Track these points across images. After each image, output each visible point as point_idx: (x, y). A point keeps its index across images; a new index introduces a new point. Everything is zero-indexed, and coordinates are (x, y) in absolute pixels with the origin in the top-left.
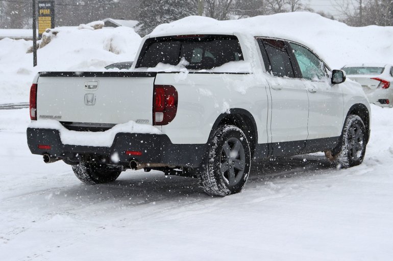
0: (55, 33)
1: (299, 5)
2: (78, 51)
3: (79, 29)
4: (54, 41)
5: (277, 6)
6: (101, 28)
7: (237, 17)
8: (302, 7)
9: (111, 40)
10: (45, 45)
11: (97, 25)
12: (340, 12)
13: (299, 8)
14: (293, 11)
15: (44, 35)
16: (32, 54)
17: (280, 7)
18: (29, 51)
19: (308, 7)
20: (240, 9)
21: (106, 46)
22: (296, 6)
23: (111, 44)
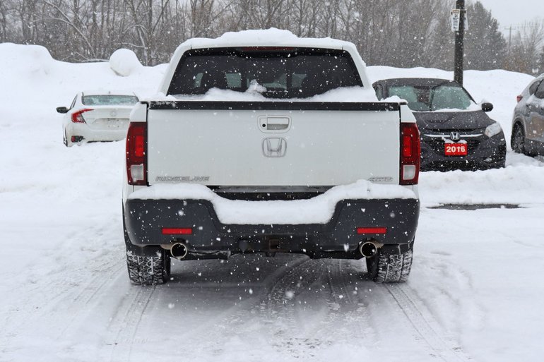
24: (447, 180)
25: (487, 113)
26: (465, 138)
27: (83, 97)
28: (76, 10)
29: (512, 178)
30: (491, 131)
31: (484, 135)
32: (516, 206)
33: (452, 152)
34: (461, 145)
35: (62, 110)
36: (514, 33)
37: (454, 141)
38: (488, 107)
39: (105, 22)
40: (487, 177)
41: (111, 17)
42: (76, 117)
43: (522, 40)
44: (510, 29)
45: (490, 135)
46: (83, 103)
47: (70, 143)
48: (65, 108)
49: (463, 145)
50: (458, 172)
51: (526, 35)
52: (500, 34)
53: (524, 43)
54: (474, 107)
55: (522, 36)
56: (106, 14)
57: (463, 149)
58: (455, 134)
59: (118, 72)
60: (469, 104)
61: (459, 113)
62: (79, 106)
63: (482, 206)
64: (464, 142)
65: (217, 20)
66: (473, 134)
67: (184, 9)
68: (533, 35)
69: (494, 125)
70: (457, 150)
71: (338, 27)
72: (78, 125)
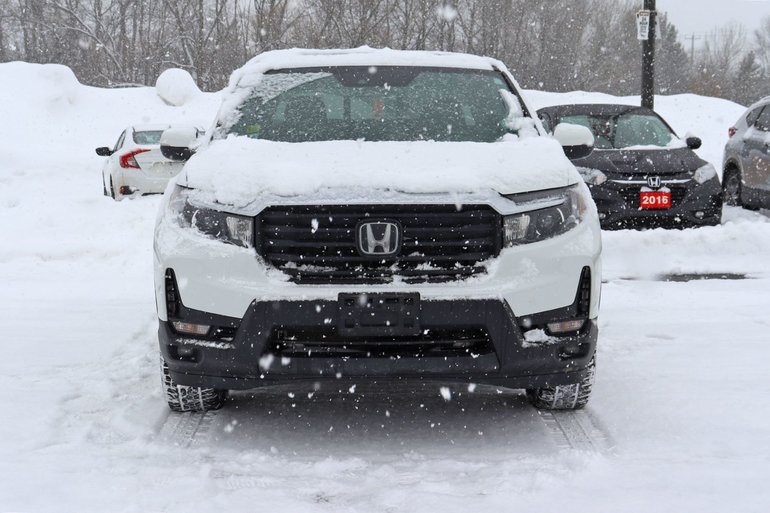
24: (646, 242)
25: (694, 150)
26: (668, 186)
27: (135, 134)
28: (98, 17)
29: (734, 239)
30: (702, 176)
31: (693, 181)
32: (741, 277)
33: (650, 204)
34: (661, 194)
35: (103, 151)
36: (699, 44)
37: (653, 188)
38: (694, 143)
39: (138, 33)
40: (701, 238)
41: (145, 26)
42: (127, 161)
43: (712, 54)
44: (693, 38)
45: (701, 181)
46: (136, 142)
47: (119, 195)
48: (107, 149)
49: (666, 194)
50: (660, 230)
51: (717, 46)
52: (679, 45)
53: (713, 57)
54: (677, 143)
55: (711, 48)
56: (138, 22)
57: (665, 200)
58: (654, 180)
59: (169, 100)
60: (669, 139)
61: (658, 151)
62: (130, 146)
63: (696, 276)
64: (667, 190)
65: (292, 29)
66: (678, 179)
67: (246, 13)
68: (726, 47)
69: (706, 167)
70: (657, 201)
71: (457, 37)
72: (130, 171)
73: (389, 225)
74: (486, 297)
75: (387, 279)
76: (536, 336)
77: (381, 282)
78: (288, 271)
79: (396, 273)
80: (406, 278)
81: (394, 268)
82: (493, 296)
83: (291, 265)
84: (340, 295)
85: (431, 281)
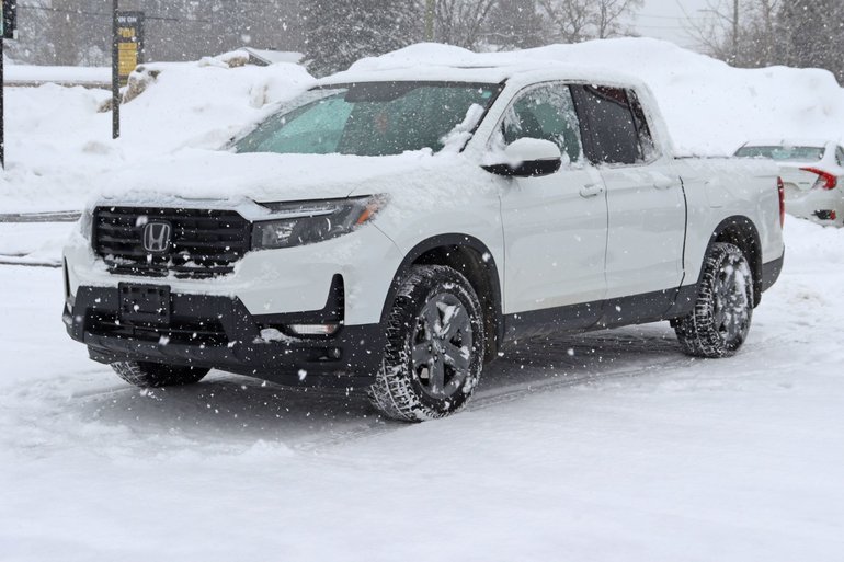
0: (154, 74)
1: (614, 25)
2: (201, 110)
3: (201, 66)
4: (151, 89)
5: (571, 29)
6: (242, 65)
7: (494, 47)
8: (618, 30)
9: (266, 88)
10: (134, 97)
11: (235, 60)
12: (698, 39)
13: (613, 33)
14: (602, 37)
15: (134, 78)
16: (110, 114)
17: (577, 30)
18: (103, 109)
19: (631, 31)
20: (501, 31)
21: (256, 101)
22: (609, 28)
23: (265, 96)
73: (164, 226)
74: (219, 294)
75: (165, 273)
76: (269, 335)
77: (161, 275)
78: (108, 262)
79: (171, 268)
80: (178, 273)
81: (169, 264)
82: (226, 294)
83: (110, 257)
84: (120, 284)
85: (194, 277)
